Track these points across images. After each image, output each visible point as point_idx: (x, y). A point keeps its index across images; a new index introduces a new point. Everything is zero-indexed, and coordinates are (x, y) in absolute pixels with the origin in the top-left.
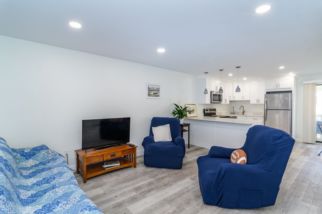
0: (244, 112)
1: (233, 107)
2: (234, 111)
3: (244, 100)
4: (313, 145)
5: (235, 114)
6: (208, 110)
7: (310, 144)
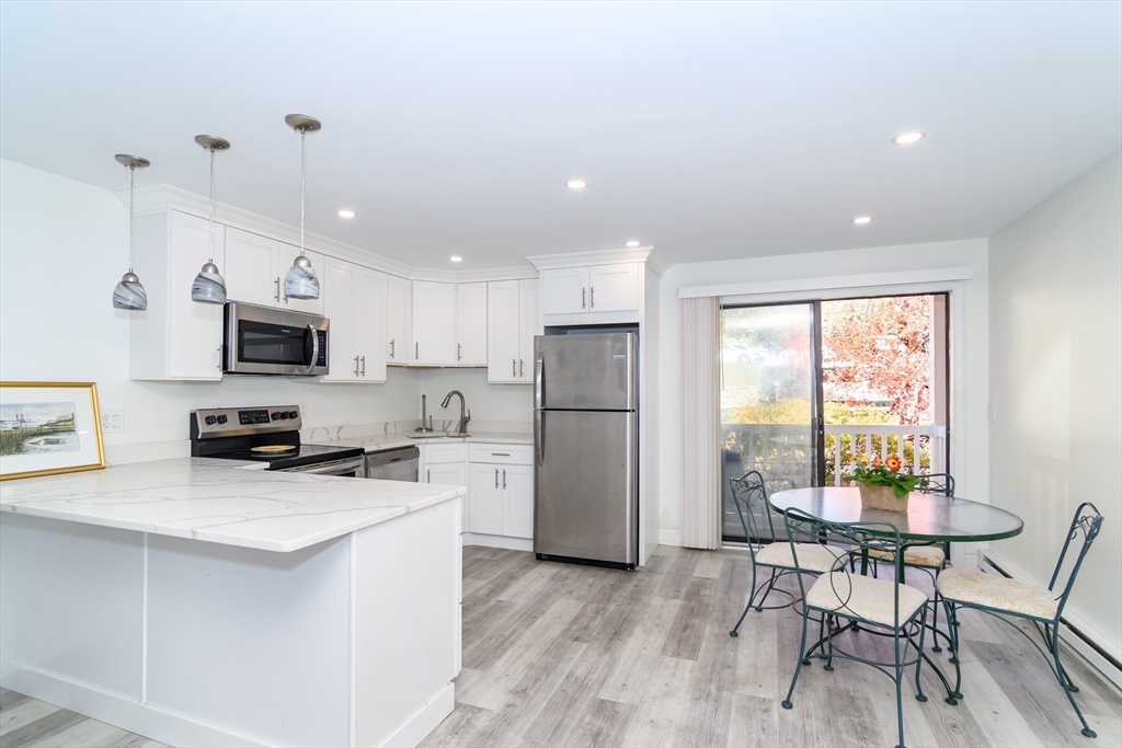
0: (465, 421)
1: (424, 397)
2: (427, 418)
3: (462, 363)
4: (715, 555)
5: (430, 430)
6: (222, 420)
7: (704, 554)
